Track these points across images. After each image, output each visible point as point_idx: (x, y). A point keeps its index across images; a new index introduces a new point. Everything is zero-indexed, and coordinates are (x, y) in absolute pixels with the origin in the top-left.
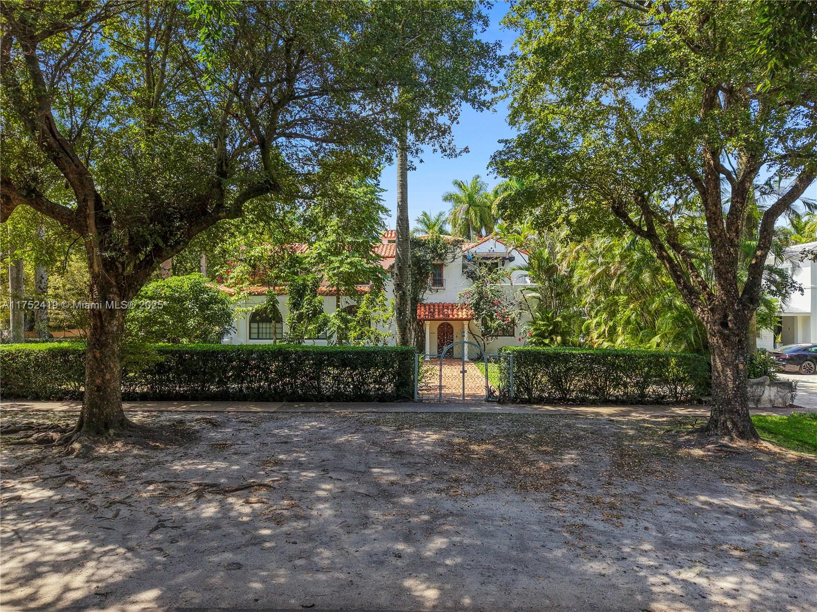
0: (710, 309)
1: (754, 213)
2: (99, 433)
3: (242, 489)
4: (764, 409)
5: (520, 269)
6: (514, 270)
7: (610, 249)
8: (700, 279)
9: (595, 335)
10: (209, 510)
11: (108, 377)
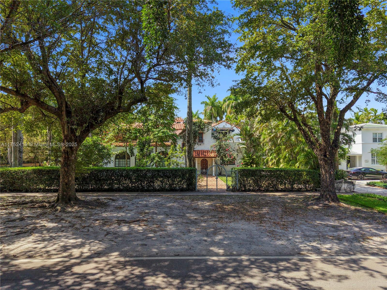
0: (319, 150)
1: (337, 111)
2: (66, 203)
3: (136, 222)
4: (342, 193)
5: (237, 135)
6: (235, 135)
7: (278, 126)
8: (315, 138)
9: (270, 163)
10: (125, 229)
11: (70, 179)
